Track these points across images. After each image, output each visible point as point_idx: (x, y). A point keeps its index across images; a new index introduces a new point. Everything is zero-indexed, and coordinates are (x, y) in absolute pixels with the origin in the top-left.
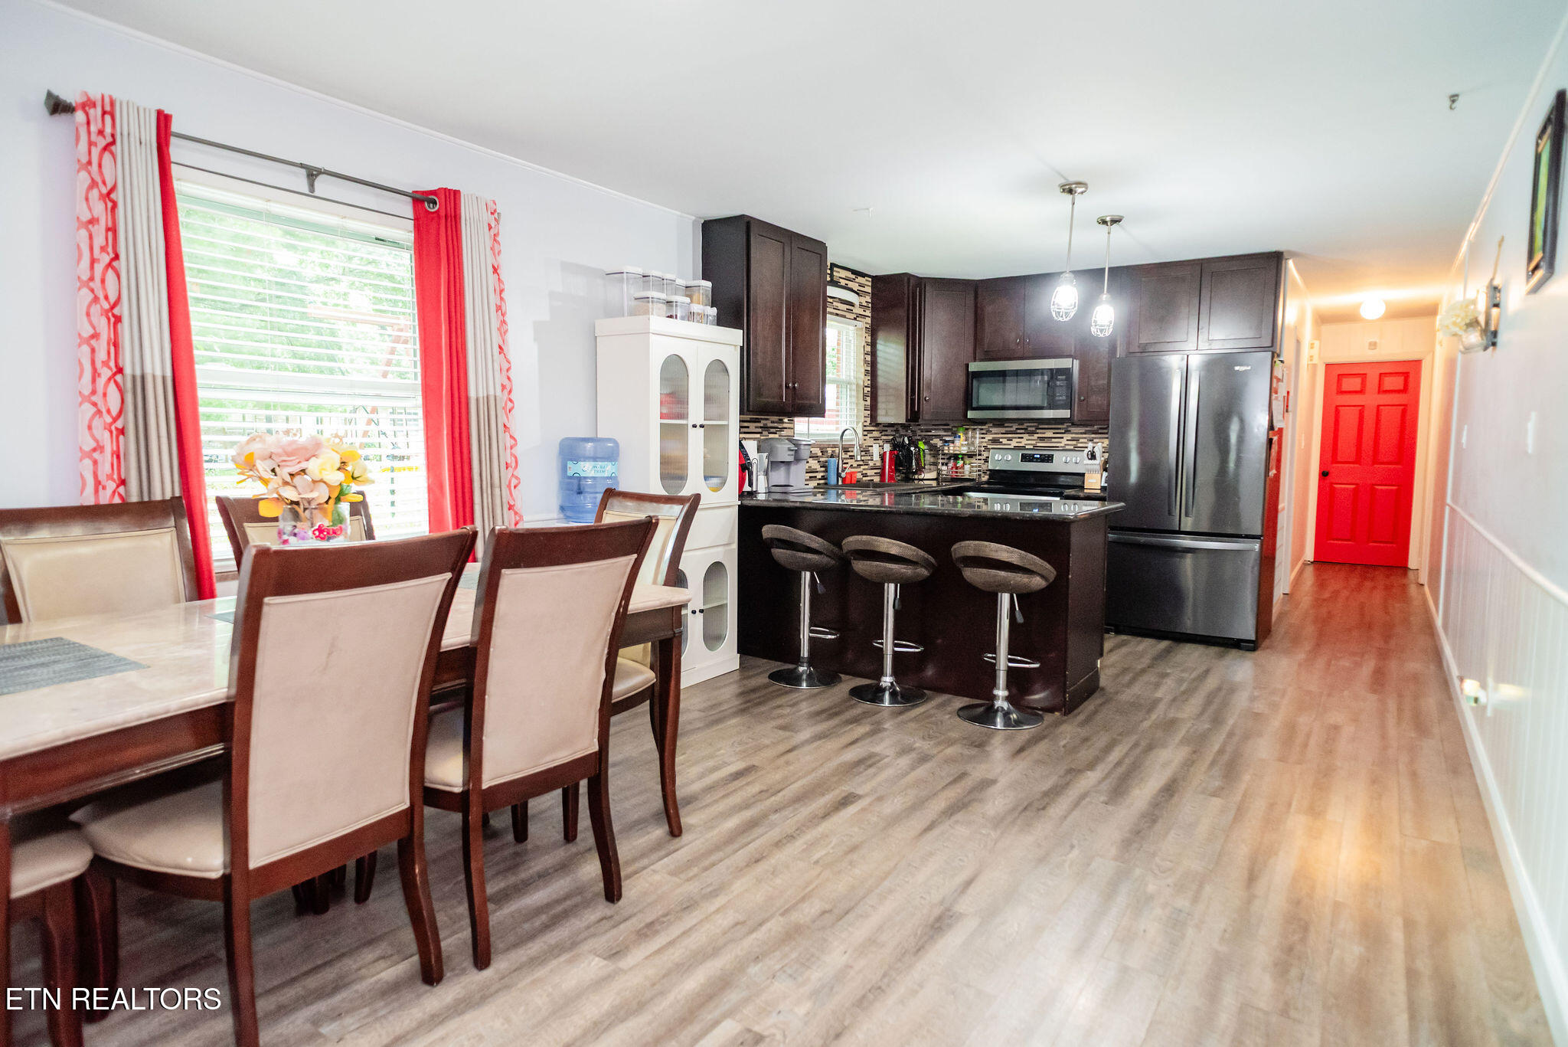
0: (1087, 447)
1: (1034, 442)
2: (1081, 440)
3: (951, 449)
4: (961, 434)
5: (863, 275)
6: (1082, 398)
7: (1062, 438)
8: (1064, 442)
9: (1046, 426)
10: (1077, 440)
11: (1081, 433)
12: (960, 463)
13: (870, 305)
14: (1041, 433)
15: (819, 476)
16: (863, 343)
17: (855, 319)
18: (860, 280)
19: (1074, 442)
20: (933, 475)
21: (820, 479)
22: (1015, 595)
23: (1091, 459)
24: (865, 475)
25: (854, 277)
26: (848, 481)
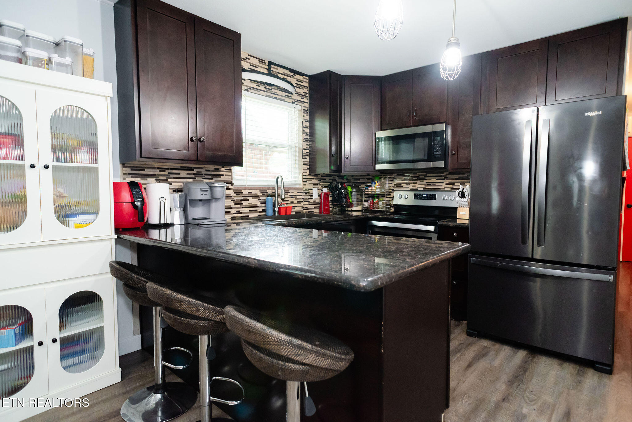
0: (459, 189)
1: (423, 186)
2: (456, 184)
3: (369, 191)
4: (376, 182)
5: (301, 74)
6: (454, 152)
7: (443, 182)
8: (444, 185)
9: (432, 175)
10: (453, 184)
11: (456, 179)
12: (376, 200)
13: (308, 95)
14: (428, 180)
15: (260, 209)
16: (302, 120)
17: (293, 103)
18: (298, 77)
19: (451, 186)
20: (359, 208)
21: (260, 212)
22: (305, 383)
23: (461, 197)
24: (306, 208)
25: (292, 74)
26: (283, 213)
